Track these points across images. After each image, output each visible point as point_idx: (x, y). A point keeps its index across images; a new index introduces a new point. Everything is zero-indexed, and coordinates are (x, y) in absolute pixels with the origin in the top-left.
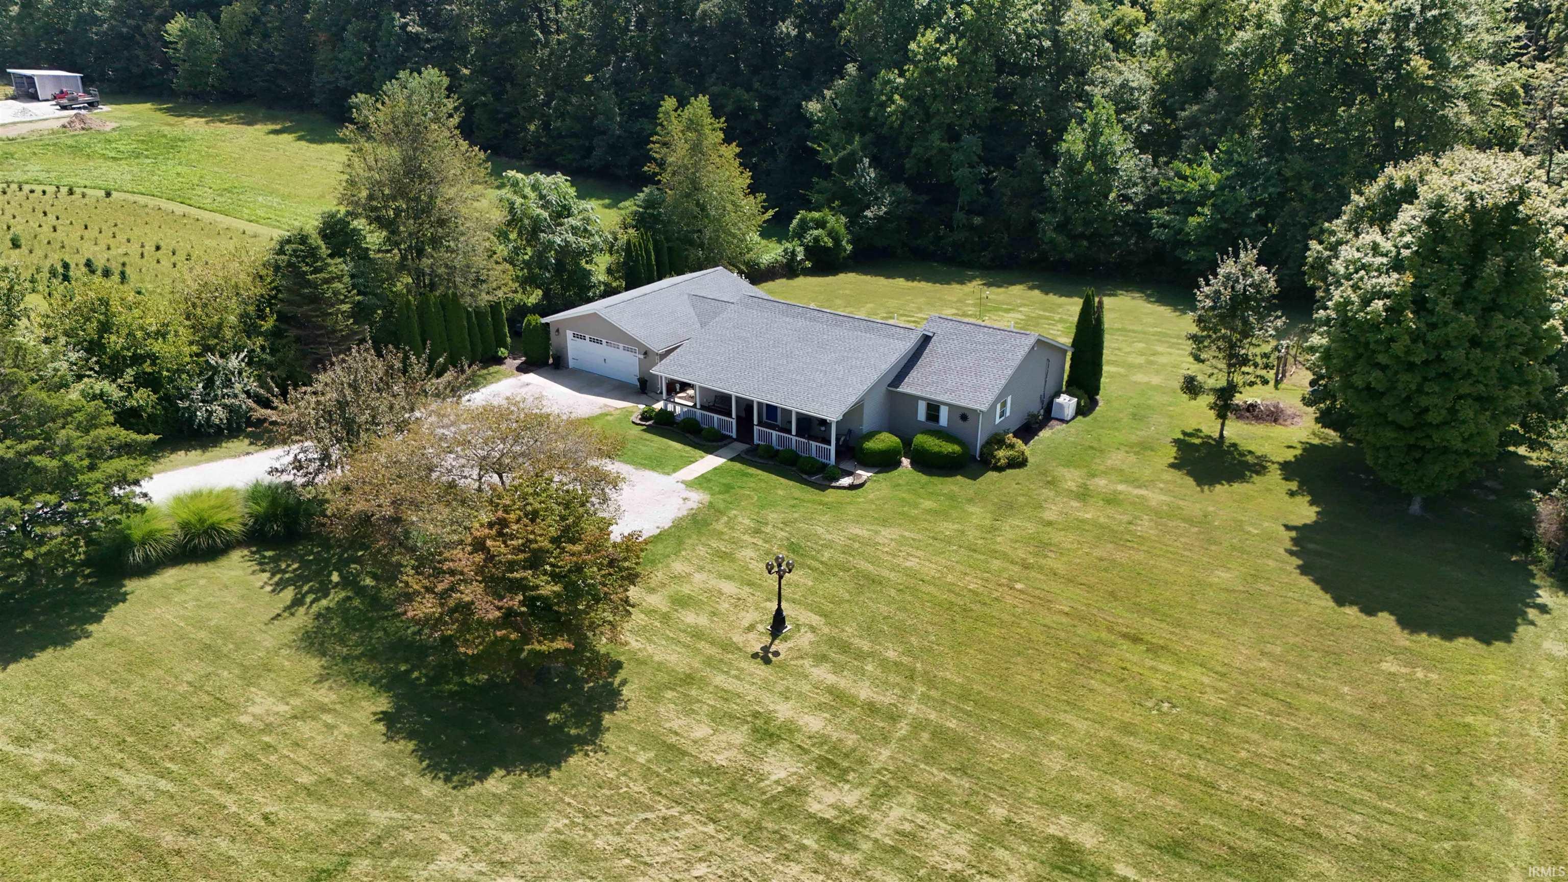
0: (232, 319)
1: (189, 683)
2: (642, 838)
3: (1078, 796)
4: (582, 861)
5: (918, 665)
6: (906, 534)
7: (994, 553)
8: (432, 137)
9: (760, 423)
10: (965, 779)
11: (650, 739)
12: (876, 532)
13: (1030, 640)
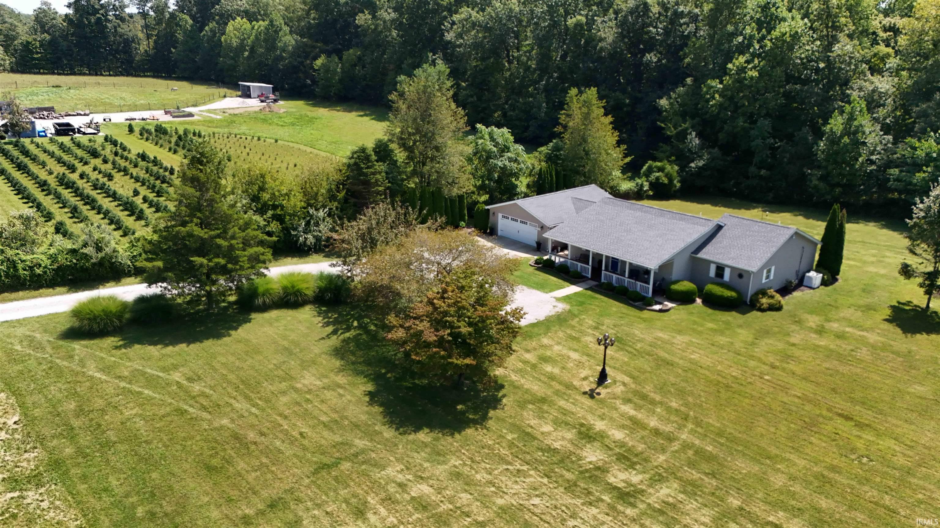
0: (323, 191)
1: (275, 365)
2: (504, 479)
3: (794, 503)
4: (467, 484)
5: (691, 413)
6: (694, 340)
7: (752, 357)
8: (436, 100)
9: (606, 269)
10: (714, 480)
11: (515, 428)
12: (674, 337)
13: (770, 409)
